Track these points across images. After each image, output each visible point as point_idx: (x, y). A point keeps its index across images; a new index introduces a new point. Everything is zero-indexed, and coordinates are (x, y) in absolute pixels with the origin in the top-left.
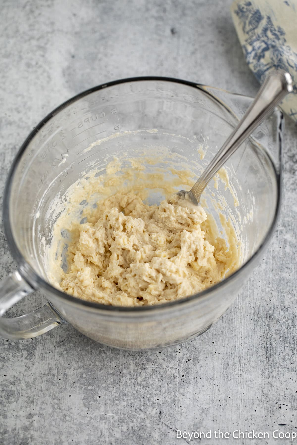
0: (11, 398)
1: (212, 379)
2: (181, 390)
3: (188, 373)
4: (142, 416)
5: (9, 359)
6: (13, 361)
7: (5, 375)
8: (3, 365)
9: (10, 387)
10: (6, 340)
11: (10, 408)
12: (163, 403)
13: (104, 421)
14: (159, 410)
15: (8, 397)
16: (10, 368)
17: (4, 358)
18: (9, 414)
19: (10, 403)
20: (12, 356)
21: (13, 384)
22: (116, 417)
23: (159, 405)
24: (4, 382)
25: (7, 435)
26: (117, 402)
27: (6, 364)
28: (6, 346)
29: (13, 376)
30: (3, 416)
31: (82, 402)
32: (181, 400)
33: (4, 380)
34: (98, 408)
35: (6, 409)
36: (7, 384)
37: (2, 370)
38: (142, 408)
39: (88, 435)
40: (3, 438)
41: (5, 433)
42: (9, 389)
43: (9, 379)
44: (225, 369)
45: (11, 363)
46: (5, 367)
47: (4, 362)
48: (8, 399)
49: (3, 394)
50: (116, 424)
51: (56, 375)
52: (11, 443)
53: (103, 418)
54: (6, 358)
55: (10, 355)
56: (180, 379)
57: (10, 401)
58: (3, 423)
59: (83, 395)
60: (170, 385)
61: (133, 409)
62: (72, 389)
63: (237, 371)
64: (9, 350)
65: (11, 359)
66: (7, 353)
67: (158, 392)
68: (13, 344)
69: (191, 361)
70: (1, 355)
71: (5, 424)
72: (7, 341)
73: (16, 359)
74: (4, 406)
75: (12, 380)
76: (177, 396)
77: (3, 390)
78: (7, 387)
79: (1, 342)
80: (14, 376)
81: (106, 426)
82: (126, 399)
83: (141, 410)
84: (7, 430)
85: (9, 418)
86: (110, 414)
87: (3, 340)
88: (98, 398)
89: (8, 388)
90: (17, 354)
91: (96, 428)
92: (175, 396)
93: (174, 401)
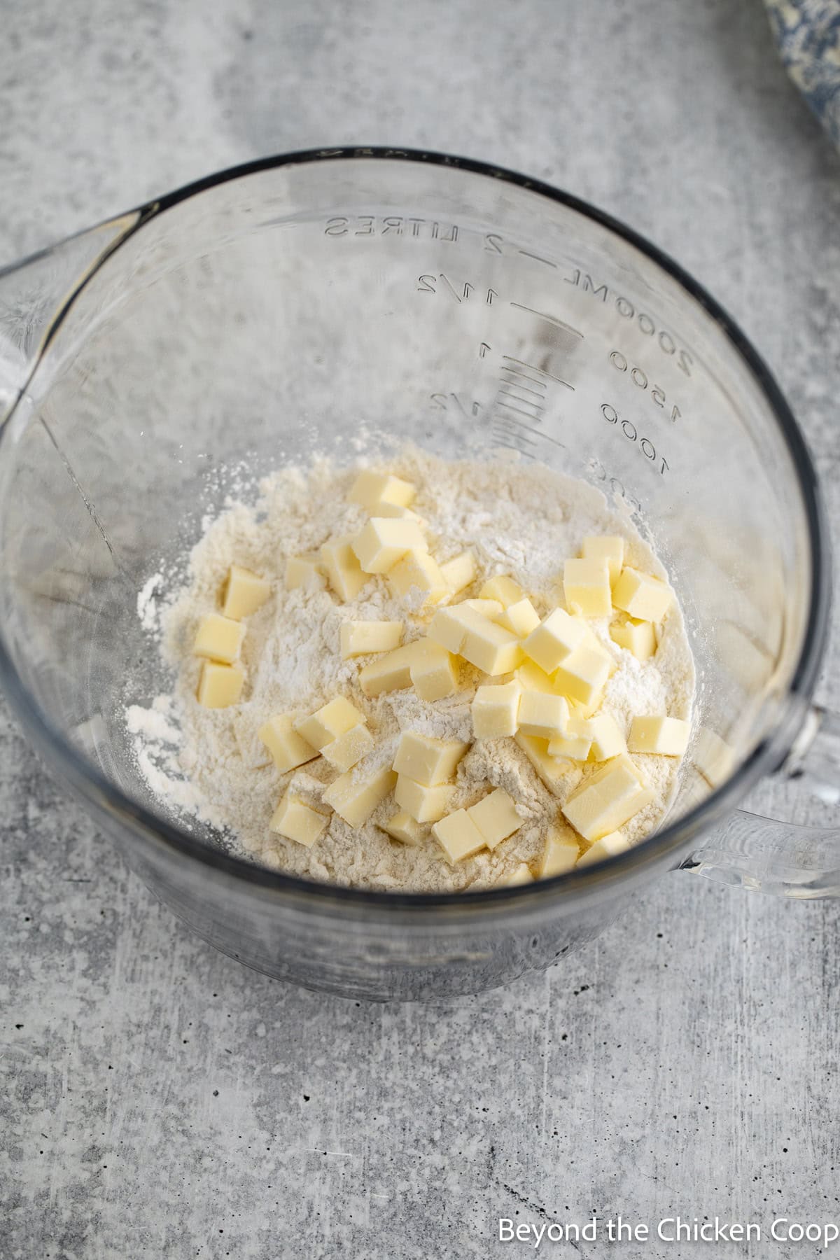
0: (34, 1096)
1: (655, 1050)
2: (558, 1082)
3: (579, 1030)
4: (436, 1159)
5: (30, 976)
6: (44, 981)
7: (18, 1026)
8: (12, 993)
9: (34, 1062)
10: (23, 916)
11: (33, 1128)
12: (502, 1122)
13: (318, 1174)
14: (487, 1142)
15: (25, 1095)
16: (34, 1002)
17: (15, 971)
18: (28, 1147)
19: (32, 1111)
20: (43, 967)
21: (43, 1052)
22: (357, 1163)
23: (488, 1127)
24: (17, 1048)
25: (20, 1211)
26: (360, 1115)
27: (23, 991)
28: (24, 935)
29: (42, 1030)
30: (9, 1151)
31: (251, 1113)
32: (556, 1112)
33: (16, 1042)
34: (302, 1134)
35: (19, 1130)
36: (25, 1052)
37: (10, 1009)
38: (437, 1135)
39: (270, 1215)
40: (9, 1219)
41: (15, 1207)
42: (31, 1067)
43: (30, 1038)
44: (693, 1019)
45: (38, 989)
46: (18, 999)
47: (17, 986)
48: (25, 1101)
49: (13, 1085)
50: (356, 1183)
51: (175, 1026)
52: (33, 1235)
53: (315, 1164)
54: (22, 973)
55: (36, 964)
56: (556, 1047)
57: (31, 1105)
58: (8, 1174)
59: (256, 1093)
60: (524, 1065)
61: (410, 1138)
62: (222, 1072)
63: (730, 1026)
64: (31, 948)
65: (39, 976)
66: (27, 958)
67: (487, 1085)
68: (45, 929)
69: (591, 992)
70: (9, 962)
71: (16, 1177)
72: (27, 919)
73: (54, 975)
74: (13, 1121)
75: (40, 1041)
76: (546, 1099)
77: (12, 1073)
78: (24, 1062)
79: (10, 922)
80: (47, 1030)
81: (326, 1191)
82: (386, 1106)
83: (432, 1141)
84: (23, 1195)
85: (30, 1158)
86: (337, 1152)
87: (16, 916)
88: (302, 1101)
89: (27, 1067)
90: (57, 960)
91: (295, 1195)
92: (539, 1099)
93: (535, 1116)
